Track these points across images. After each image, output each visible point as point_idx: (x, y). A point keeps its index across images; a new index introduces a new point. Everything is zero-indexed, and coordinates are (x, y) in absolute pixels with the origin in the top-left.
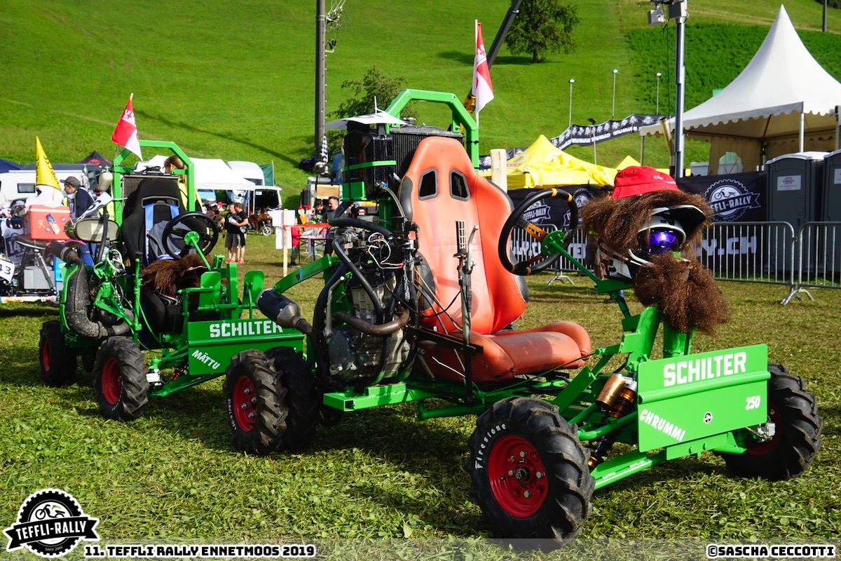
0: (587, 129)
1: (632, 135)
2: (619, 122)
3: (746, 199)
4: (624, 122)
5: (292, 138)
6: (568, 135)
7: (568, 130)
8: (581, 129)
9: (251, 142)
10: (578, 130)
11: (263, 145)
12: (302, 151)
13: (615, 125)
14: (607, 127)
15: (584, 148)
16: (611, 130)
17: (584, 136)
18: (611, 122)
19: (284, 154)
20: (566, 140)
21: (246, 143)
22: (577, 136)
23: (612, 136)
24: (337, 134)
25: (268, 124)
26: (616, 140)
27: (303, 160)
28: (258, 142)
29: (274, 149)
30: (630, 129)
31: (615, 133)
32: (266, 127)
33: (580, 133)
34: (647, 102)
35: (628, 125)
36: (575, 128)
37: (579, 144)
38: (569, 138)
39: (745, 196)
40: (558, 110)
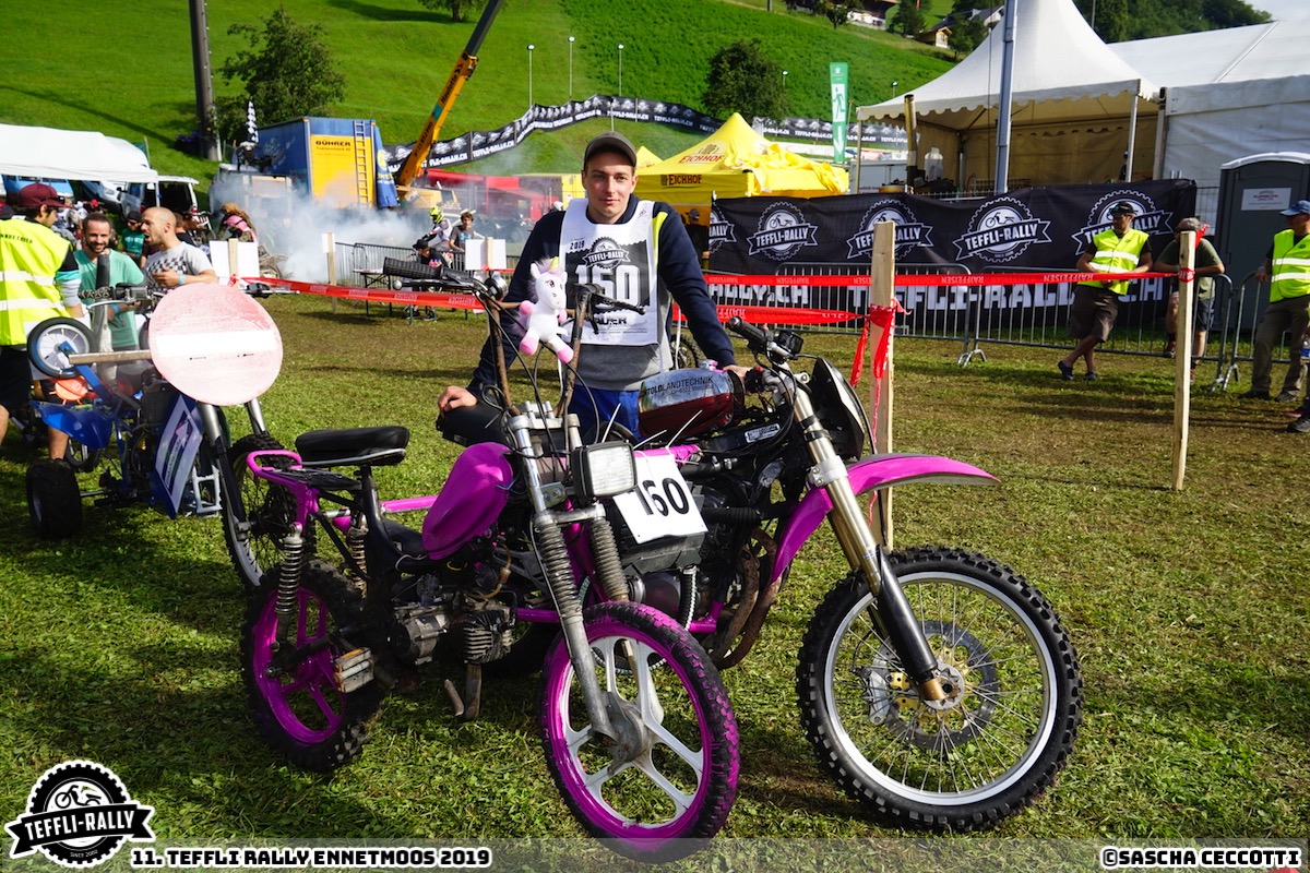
0: (549, 110)
1: (596, 121)
2: (582, 103)
3: (1153, 221)
4: (587, 104)
5: (154, 105)
6: (530, 117)
7: (530, 111)
8: (543, 110)
9: (89, 107)
10: (540, 111)
11: (109, 113)
12: (175, 124)
13: (578, 107)
14: (569, 110)
15: (548, 134)
16: (574, 113)
17: (546, 120)
18: (573, 103)
19: (146, 127)
20: (529, 123)
21: (80, 108)
22: (538, 119)
23: (575, 121)
24: (231, 102)
25: (107, 82)
26: (580, 125)
27: (182, 137)
28: (100, 106)
29: (128, 119)
30: (593, 113)
31: (578, 117)
32: (107, 86)
33: (542, 115)
34: (601, 80)
35: (591, 108)
36: (537, 109)
37: (542, 129)
38: (532, 122)
39: (1151, 216)
40: (501, 85)
